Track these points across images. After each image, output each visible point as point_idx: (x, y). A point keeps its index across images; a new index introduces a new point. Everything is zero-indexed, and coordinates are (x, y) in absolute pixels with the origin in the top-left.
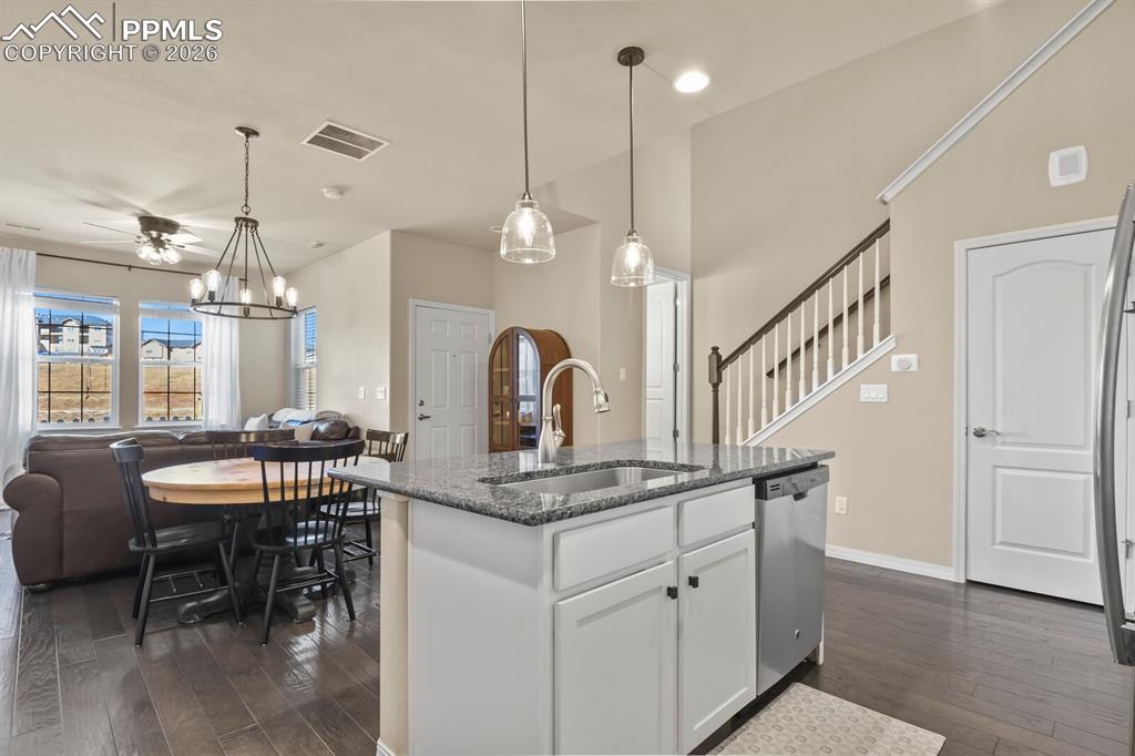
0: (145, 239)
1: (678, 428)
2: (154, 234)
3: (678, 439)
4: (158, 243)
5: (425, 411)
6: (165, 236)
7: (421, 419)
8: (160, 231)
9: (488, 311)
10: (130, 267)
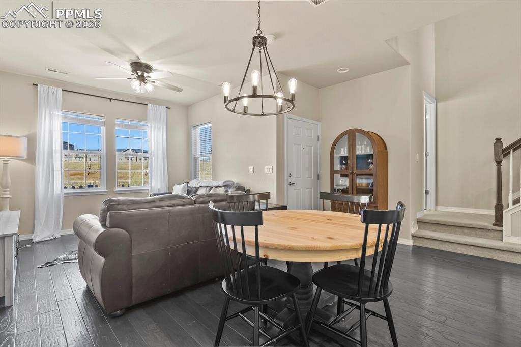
0: (135, 76)
1: (427, 189)
2: (140, 73)
3: (427, 195)
4: (142, 79)
5: (292, 180)
6: (146, 75)
7: (290, 185)
8: (143, 71)
9: (317, 122)
10: (111, 99)
